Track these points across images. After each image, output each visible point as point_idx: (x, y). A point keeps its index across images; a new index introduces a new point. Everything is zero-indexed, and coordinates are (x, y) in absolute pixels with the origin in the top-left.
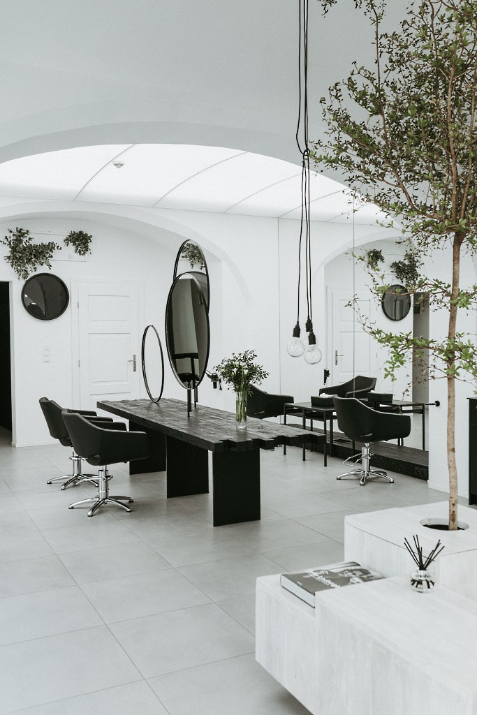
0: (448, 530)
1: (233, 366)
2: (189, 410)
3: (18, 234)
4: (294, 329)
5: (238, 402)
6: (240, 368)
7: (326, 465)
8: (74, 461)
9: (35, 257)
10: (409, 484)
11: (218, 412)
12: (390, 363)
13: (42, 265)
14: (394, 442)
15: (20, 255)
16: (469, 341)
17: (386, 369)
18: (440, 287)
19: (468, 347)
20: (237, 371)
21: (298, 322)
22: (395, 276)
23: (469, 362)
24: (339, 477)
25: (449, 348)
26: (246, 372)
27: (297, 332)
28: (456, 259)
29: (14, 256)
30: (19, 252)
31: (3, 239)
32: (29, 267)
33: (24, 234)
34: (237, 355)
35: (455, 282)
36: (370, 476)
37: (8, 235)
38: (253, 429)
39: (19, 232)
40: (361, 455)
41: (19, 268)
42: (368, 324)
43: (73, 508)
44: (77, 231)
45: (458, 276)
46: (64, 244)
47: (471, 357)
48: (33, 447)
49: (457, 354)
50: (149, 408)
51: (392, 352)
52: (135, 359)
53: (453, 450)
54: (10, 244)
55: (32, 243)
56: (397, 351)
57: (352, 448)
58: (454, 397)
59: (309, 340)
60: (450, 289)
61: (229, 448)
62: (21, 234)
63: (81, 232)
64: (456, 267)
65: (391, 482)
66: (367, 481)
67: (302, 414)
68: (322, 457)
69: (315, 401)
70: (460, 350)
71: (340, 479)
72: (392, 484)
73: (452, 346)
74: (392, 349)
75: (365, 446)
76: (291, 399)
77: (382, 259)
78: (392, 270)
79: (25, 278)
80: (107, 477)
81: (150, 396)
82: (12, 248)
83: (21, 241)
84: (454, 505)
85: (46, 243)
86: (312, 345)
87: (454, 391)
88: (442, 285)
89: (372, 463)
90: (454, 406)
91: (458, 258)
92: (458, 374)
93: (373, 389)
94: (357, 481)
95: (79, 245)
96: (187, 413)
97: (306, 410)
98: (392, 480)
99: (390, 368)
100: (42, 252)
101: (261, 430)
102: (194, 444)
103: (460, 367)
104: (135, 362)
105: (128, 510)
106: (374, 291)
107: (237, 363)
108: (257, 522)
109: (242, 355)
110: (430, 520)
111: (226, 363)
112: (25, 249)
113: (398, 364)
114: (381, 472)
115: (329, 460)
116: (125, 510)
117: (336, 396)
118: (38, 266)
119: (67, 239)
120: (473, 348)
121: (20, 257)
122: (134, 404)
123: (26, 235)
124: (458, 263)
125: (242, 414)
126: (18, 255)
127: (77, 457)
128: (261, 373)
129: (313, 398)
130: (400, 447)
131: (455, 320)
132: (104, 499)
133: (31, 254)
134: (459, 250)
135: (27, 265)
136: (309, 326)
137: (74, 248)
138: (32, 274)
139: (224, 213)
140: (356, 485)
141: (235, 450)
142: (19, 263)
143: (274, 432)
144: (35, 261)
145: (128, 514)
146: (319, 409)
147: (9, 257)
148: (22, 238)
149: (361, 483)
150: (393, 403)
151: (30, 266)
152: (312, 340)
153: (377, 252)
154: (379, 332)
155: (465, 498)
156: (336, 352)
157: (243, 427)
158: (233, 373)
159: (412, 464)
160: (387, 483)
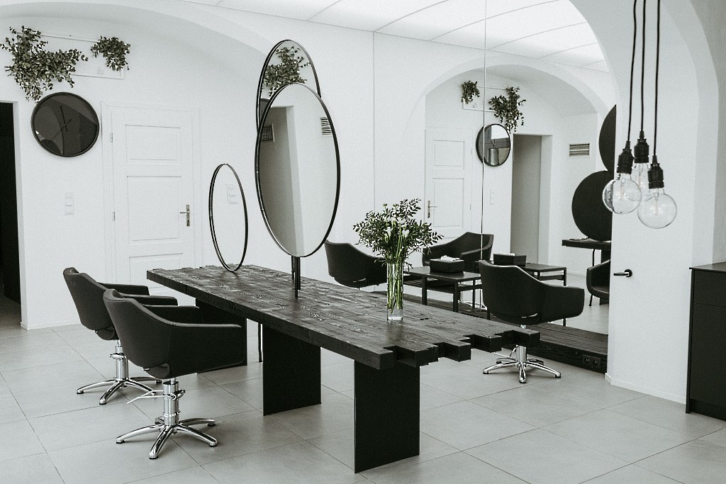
1: (385, 224)
3: (25, 36)
6: (396, 227)
8: (117, 359)
9: (50, 69)
13: (60, 81)
15: (29, 65)
20: (392, 232)
22: (493, 114)
24: (486, 370)
26: (406, 233)
27: (627, 164)
29: (20, 66)
30: (26, 61)
31: (3, 41)
32: (42, 83)
33: (33, 36)
34: (390, 207)
37: (11, 36)
39: (27, 33)
41: (27, 83)
43: (123, 442)
44: (109, 37)
46: (92, 54)
48: (53, 330)
50: (221, 280)
52: (188, 210)
54: (13, 48)
55: (46, 49)
59: (650, 180)
62: (28, 37)
63: (114, 39)
65: (556, 377)
69: (435, 266)
71: (488, 373)
72: (558, 380)
77: (477, 93)
78: (491, 106)
79: (36, 98)
80: (176, 393)
81: (223, 262)
82: (17, 55)
83: (29, 46)
85: (65, 49)
86: (655, 190)
93: (493, 248)
94: (514, 377)
95: (112, 56)
97: (427, 277)
98: (558, 374)
100: (60, 62)
104: (188, 214)
105: (212, 443)
107: (391, 219)
108: (415, 458)
109: (398, 207)
111: (372, 219)
112: (35, 58)
114: (537, 361)
116: (208, 444)
118: (54, 81)
119: (95, 48)
121: (28, 69)
122: (201, 273)
123: (36, 38)
125: (397, 298)
126: (25, 66)
127: (123, 354)
129: (432, 263)
130: (566, 328)
132: (173, 427)
133: (44, 65)
135: (39, 80)
137: (105, 60)
138: (46, 93)
139: (308, 21)
142: (27, 77)
144: (50, 75)
145: (212, 449)
147: (12, 68)
148: (31, 42)
149: (522, 379)
151: (44, 81)
153: (472, 84)
155: (678, 405)
156: (429, 202)
157: (399, 318)
158: (386, 235)
159: (578, 350)
160: (552, 378)
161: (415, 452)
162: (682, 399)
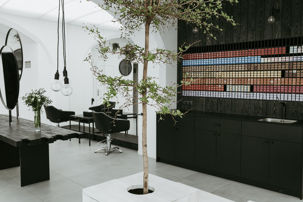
0: (142, 194)
1: (32, 97)
2: (10, 121)
4: (55, 75)
5: (35, 117)
6: (36, 98)
7: (90, 145)
10: (130, 153)
11: (28, 122)
12: (107, 94)
14: (124, 132)
16: (154, 81)
17: (104, 99)
18: (138, 50)
19: (153, 85)
20: (34, 100)
21: (58, 70)
23: (154, 94)
24: (95, 151)
25: (142, 86)
26: (39, 100)
27: (57, 77)
28: (147, 33)
34: (34, 91)
35: (147, 46)
36: (111, 150)
38: (44, 131)
40: (106, 140)
42: (97, 71)
45: (148, 44)
47: (156, 91)
49: (148, 89)
51: (109, 88)
53: (146, 146)
56: (112, 87)
57: (103, 136)
58: (146, 114)
59: (65, 81)
60: (143, 51)
61: (27, 143)
64: (147, 38)
65: (121, 153)
66: (110, 153)
67: (78, 120)
68: (88, 141)
69: (85, 114)
70: (149, 87)
71: (96, 152)
72: (121, 154)
73: (144, 84)
74: (109, 86)
75: (108, 136)
76: (73, 113)
84: (146, 178)
86: (67, 84)
87: (146, 111)
88: (139, 49)
89: (111, 143)
90: (146, 120)
91: (148, 33)
92: (148, 101)
93: (114, 107)
94: (104, 153)
96: (9, 123)
97: (80, 118)
98: (121, 151)
99: (107, 97)
101: (48, 132)
102: (7, 142)
103: (148, 97)
106: (100, 51)
107: (34, 95)
108: (48, 181)
109: (37, 91)
110: (133, 186)
111: (28, 95)
113: (112, 95)
114: (116, 148)
115: (92, 142)
117: (94, 112)
120: (156, 85)
124: (148, 35)
125: (38, 123)
128: (48, 101)
129: (84, 113)
130: (126, 134)
131: (147, 69)
134: (149, 28)
136: (65, 73)
139: (38, 19)
140: (103, 156)
141: (29, 145)
143: (55, 132)
146: (87, 117)
149: (106, 154)
150: (123, 114)
152: (67, 81)
153: (117, 44)
154: (103, 76)
155: (154, 159)
156: (98, 90)
157: (39, 130)
158: (32, 101)
159: (131, 143)
160: (119, 153)
161: (48, 178)
162: (155, 157)
